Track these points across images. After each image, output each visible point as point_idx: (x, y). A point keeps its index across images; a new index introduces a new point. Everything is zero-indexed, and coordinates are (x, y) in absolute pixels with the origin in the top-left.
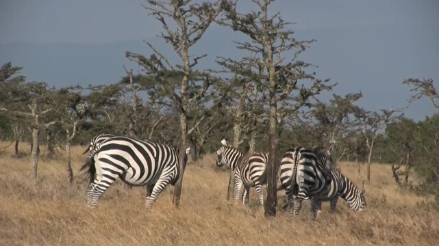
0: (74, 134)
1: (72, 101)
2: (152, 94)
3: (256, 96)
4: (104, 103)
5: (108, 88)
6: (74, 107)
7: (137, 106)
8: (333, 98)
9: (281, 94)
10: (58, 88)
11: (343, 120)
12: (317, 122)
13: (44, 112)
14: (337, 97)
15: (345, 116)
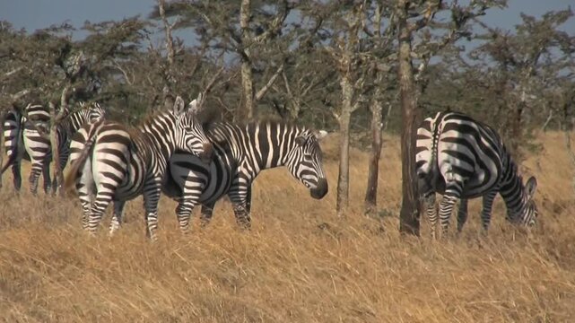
0: (62, 110)
1: (56, 52)
2: (203, 31)
3: (380, 24)
4: (112, 53)
5: (118, 26)
6: (60, 63)
7: (174, 55)
8: (521, 22)
9: (418, 18)
10: (30, 32)
11: (542, 59)
12: (494, 64)
13: (9, 74)
14: (528, 19)
15: (545, 51)
